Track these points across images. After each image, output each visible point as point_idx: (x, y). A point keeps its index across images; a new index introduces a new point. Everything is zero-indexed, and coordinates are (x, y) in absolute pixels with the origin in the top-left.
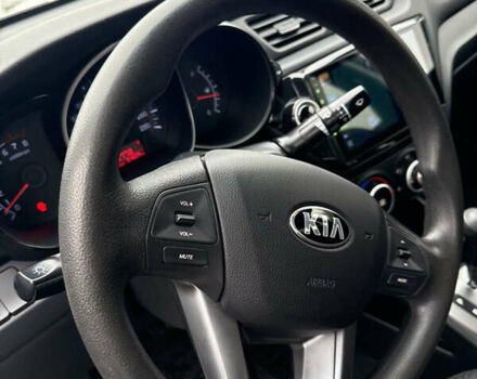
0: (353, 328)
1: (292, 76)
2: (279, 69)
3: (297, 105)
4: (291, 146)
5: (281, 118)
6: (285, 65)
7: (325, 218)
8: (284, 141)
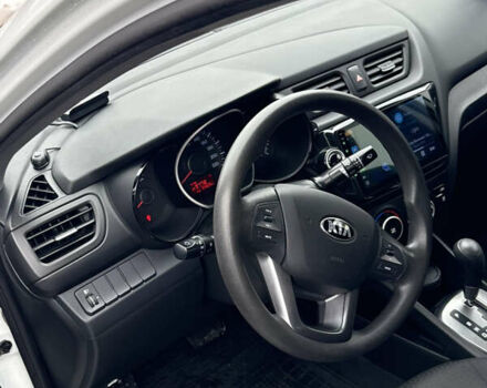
0: (356, 291)
1: (325, 131)
2: (316, 126)
3: (329, 153)
4: (322, 183)
5: (316, 162)
6: (320, 122)
7: (340, 225)
8: (318, 179)
